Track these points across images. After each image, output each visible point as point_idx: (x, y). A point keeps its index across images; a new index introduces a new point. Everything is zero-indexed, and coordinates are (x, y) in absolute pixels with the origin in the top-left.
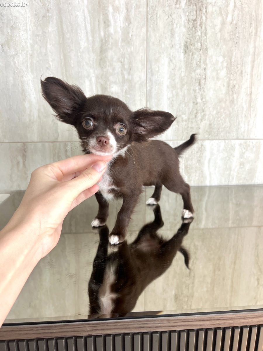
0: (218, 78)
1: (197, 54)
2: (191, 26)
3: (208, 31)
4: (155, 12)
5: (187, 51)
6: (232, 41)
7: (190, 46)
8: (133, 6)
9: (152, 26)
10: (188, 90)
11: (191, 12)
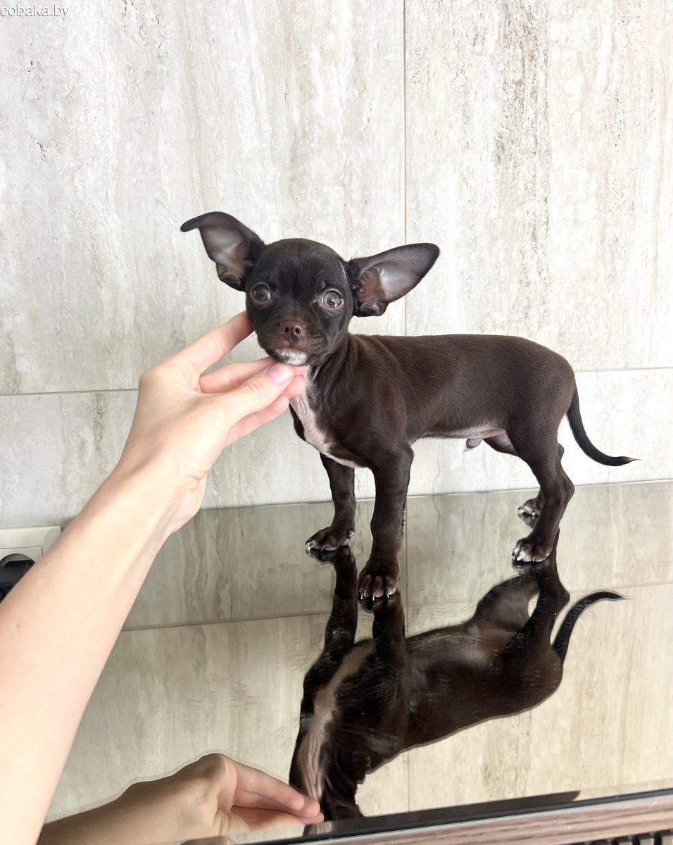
0: (576, 222)
1: (526, 163)
2: (510, 97)
3: (550, 108)
4: (424, 63)
5: (502, 157)
6: (609, 131)
7: (510, 144)
8: (371, 49)
9: (417, 97)
10: (506, 250)
11: (511, 64)
